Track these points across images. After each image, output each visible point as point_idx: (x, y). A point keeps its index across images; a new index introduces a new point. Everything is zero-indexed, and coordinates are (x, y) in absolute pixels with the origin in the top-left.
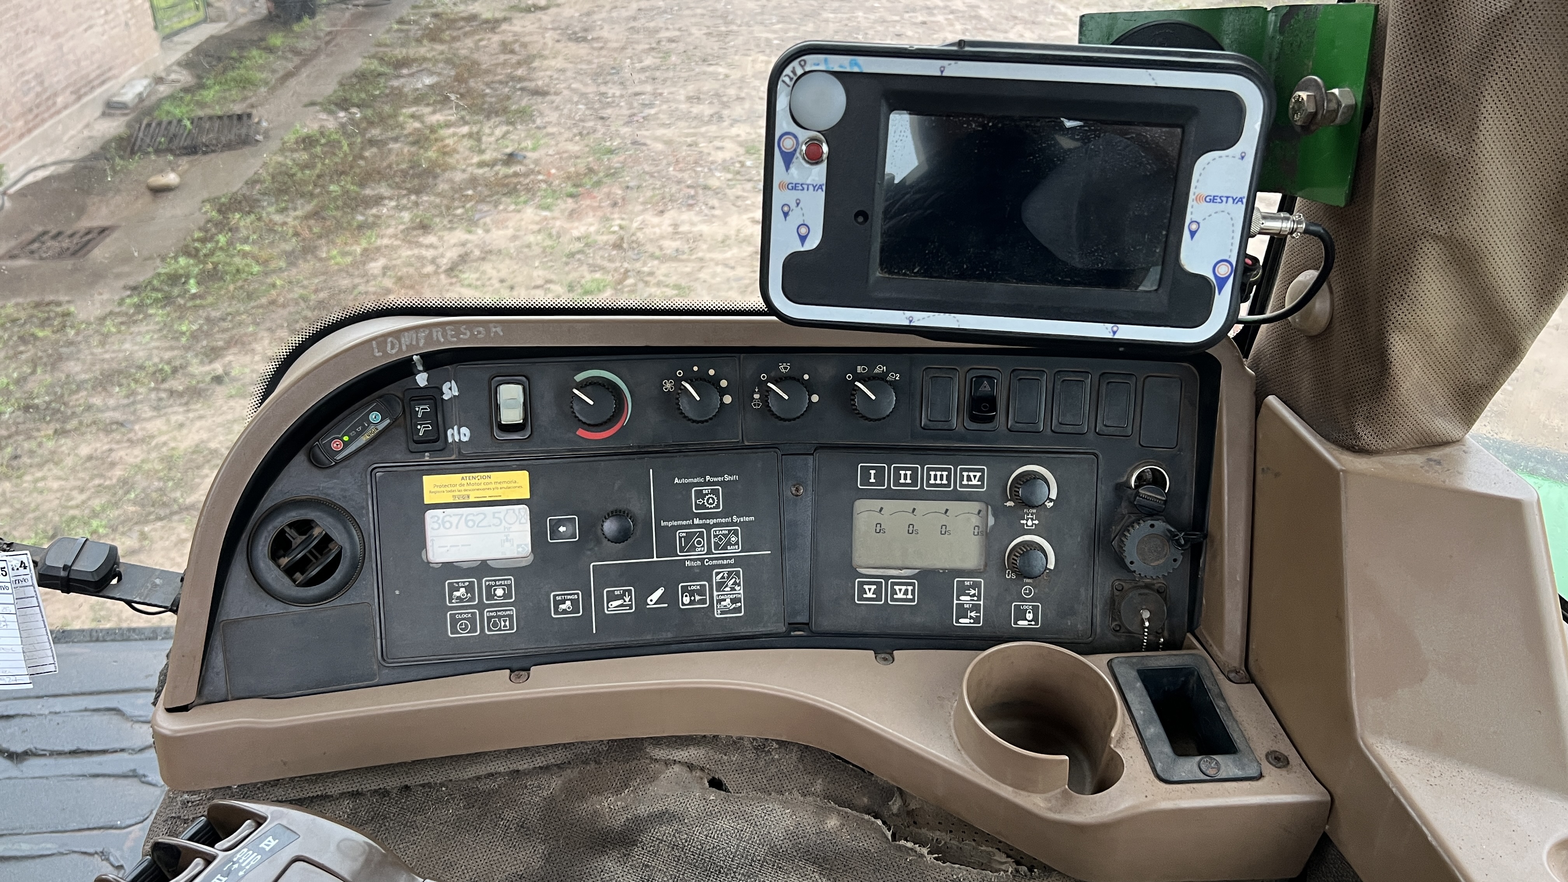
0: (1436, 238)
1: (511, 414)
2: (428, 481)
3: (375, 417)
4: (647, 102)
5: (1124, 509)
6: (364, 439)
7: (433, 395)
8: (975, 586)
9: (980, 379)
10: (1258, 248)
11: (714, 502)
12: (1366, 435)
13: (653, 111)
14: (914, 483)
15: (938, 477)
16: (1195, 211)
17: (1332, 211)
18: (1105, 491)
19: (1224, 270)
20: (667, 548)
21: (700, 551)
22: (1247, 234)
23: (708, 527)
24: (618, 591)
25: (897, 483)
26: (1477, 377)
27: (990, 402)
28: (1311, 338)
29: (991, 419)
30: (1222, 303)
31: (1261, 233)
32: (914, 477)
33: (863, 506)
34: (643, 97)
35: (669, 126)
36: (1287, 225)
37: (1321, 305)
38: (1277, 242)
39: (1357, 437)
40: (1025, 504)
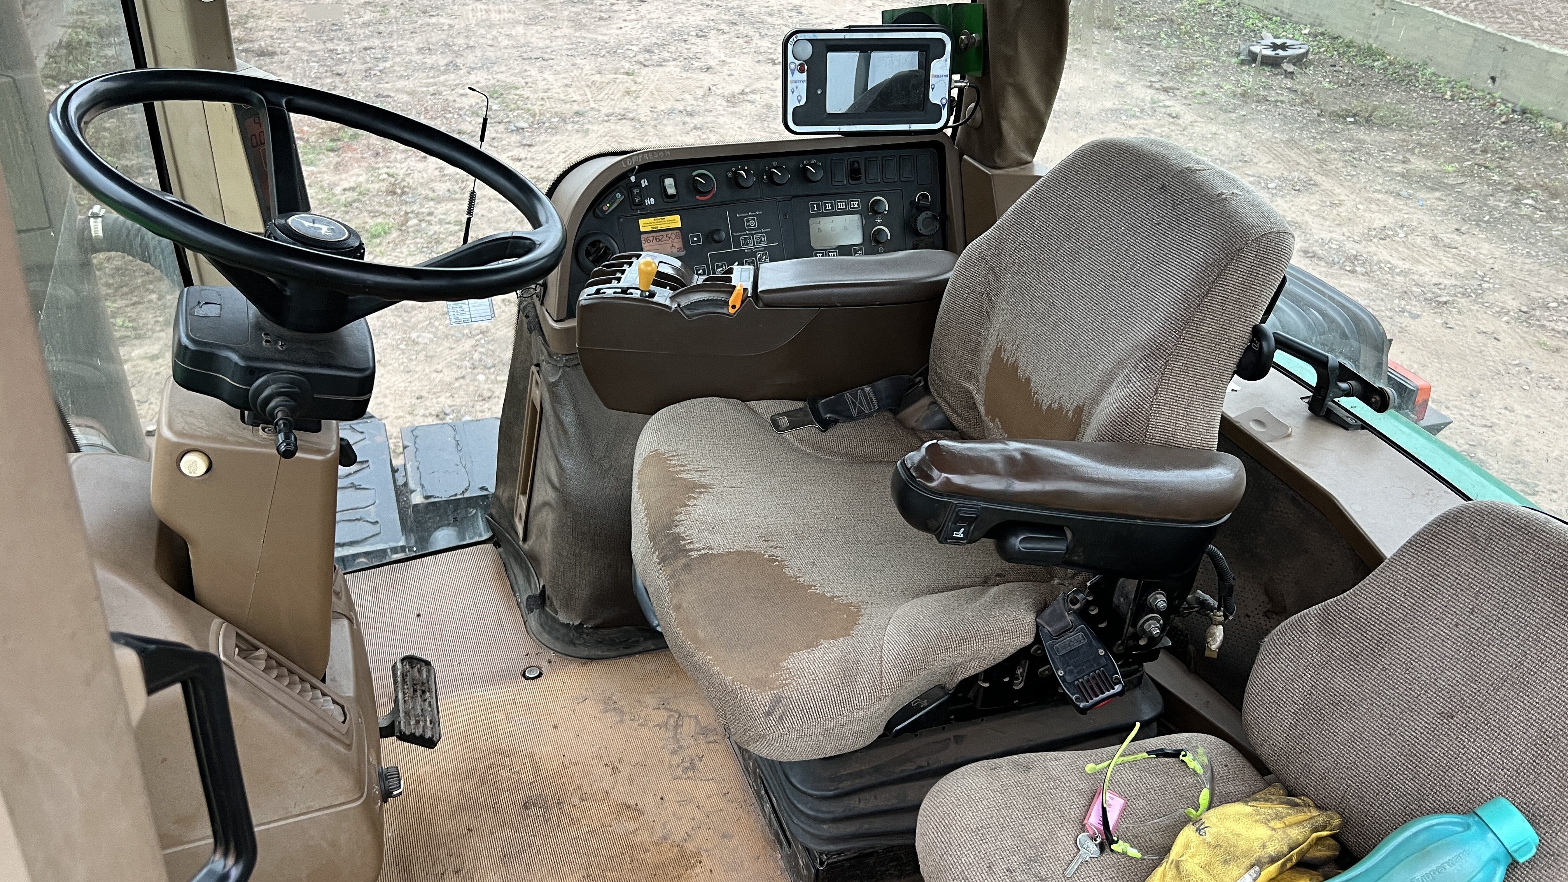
0: (1011, 84)
1: (671, 191)
2: (641, 222)
3: (618, 195)
4: (380, 56)
5: (914, 211)
6: (615, 205)
7: (638, 184)
8: (861, 249)
9: (853, 163)
10: (955, 93)
11: (753, 224)
12: (999, 162)
13: (388, 65)
14: (832, 209)
15: (841, 205)
16: (932, 81)
17: (977, 78)
18: (907, 204)
19: (944, 101)
20: (737, 245)
21: (751, 246)
22: (950, 89)
23: (753, 235)
24: (720, 264)
25: (825, 209)
26: (1033, 136)
27: (858, 171)
28: (976, 129)
29: (859, 179)
30: (945, 113)
31: (955, 87)
32: (832, 206)
33: (811, 221)
34: (373, 51)
35: (408, 77)
36: (963, 84)
37: (978, 115)
38: (961, 90)
39: (995, 162)
40: (876, 213)
